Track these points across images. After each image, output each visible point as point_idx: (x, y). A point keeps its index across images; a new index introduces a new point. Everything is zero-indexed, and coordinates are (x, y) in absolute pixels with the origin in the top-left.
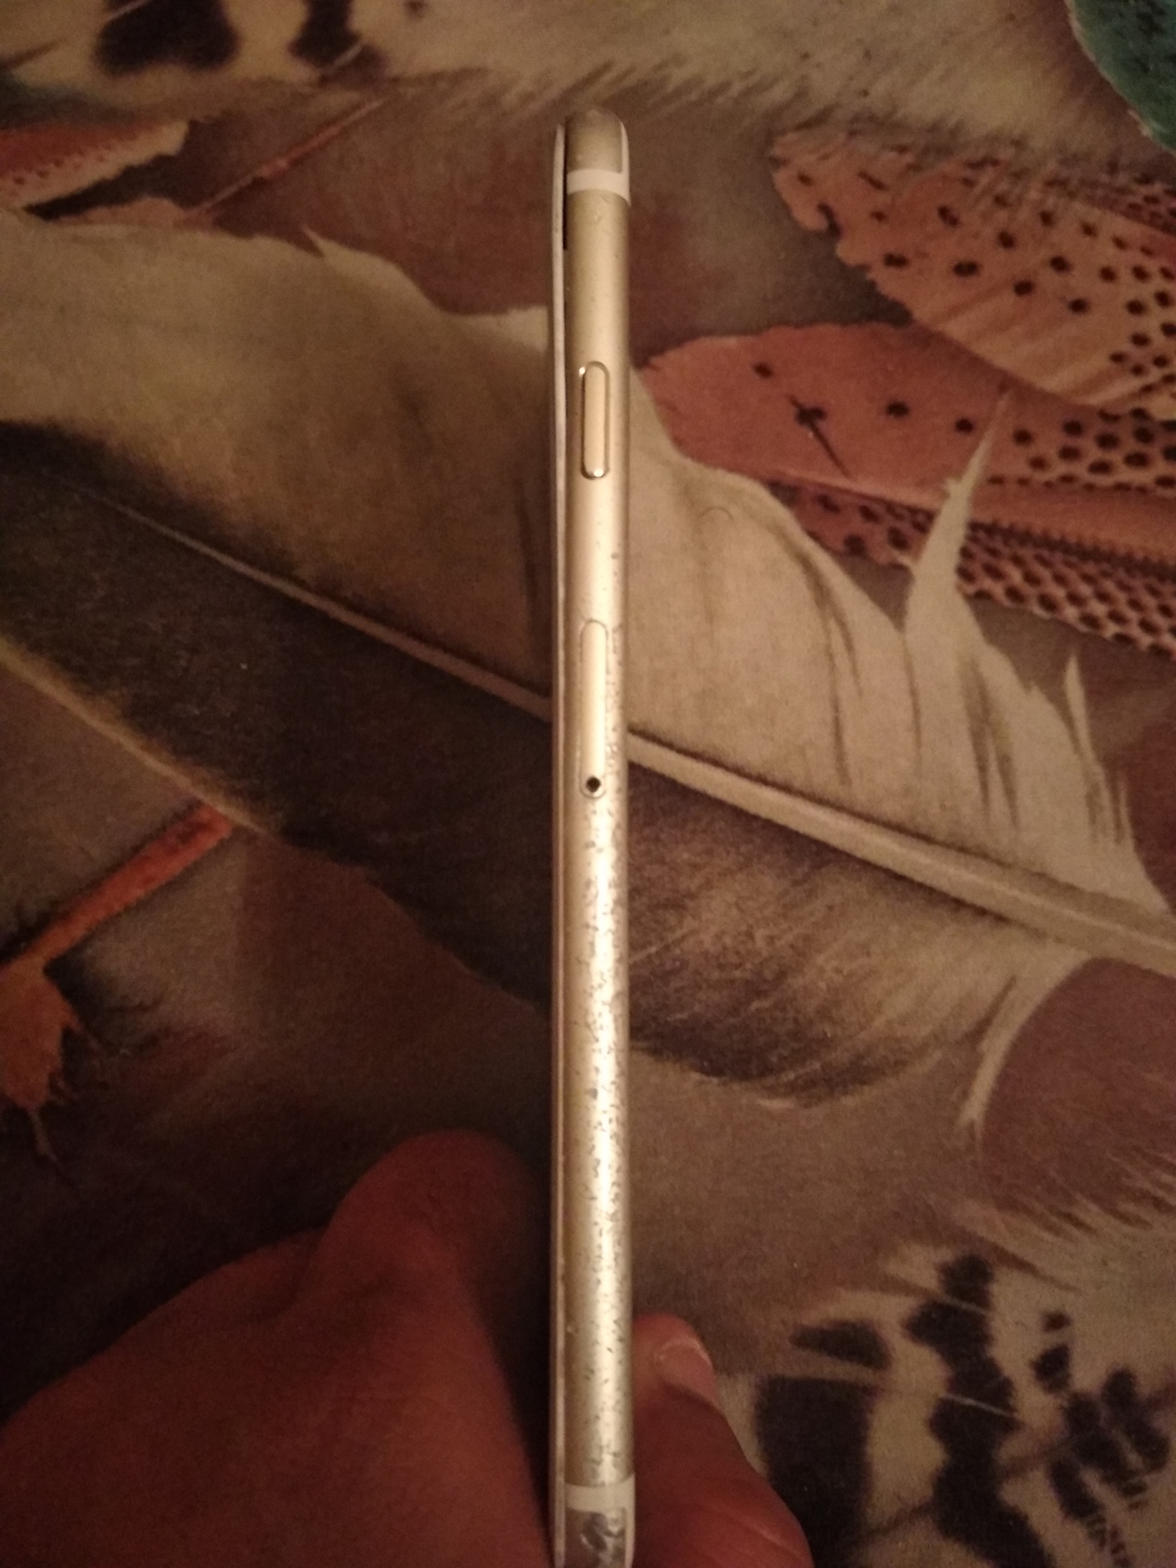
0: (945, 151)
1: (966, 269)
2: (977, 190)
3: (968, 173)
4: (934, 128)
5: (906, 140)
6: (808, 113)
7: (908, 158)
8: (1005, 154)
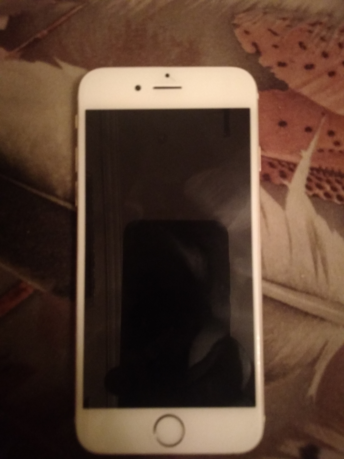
0: (301, 20)
1: (309, 67)
2: (313, 35)
3: (310, 28)
4: (297, 10)
5: (286, 15)
6: (248, 6)
7: (287, 22)
8: (325, 19)
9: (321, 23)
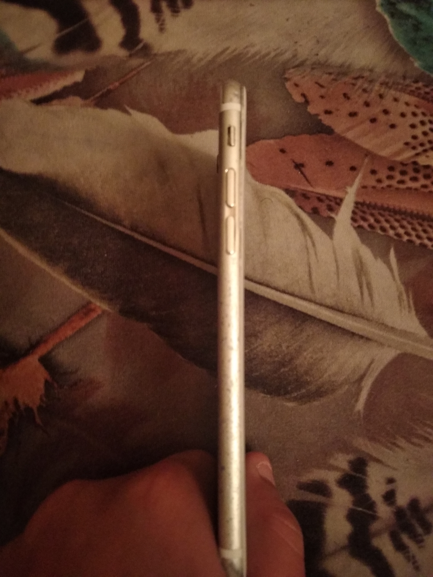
0: (345, 74)
1: (353, 114)
2: (357, 87)
3: (354, 81)
4: (342, 66)
5: (331, 70)
6: (297, 62)
7: (332, 77)
8: (366, 74)
9: (363, 77)
